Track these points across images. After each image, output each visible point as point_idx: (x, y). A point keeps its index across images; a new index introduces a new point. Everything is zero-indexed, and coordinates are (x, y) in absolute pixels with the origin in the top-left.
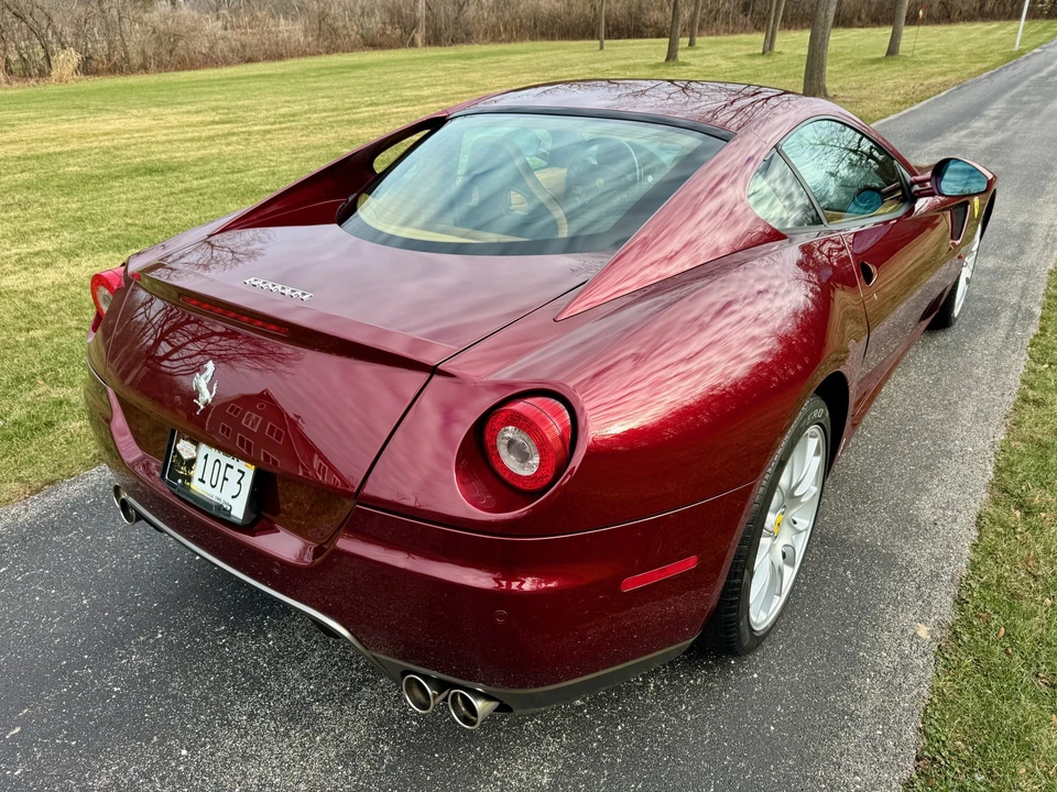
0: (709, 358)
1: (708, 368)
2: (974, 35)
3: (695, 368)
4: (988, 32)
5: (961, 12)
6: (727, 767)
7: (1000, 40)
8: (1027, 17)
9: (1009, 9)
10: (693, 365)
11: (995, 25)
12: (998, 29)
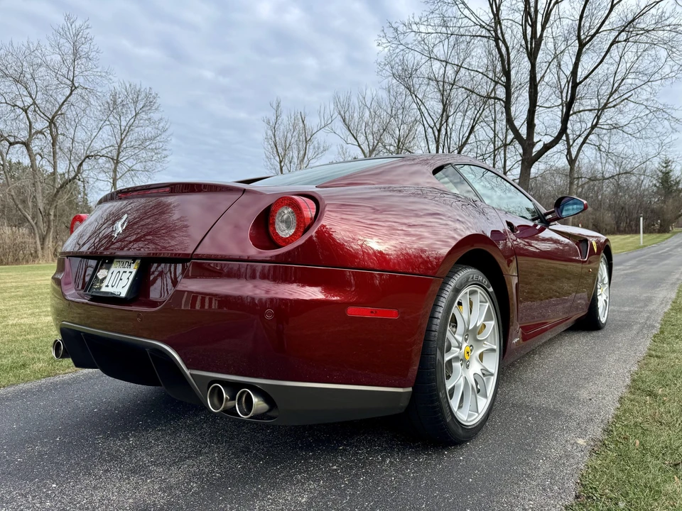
0: (421, 232)
1: (420, 237)
2: (616, 240)
3: (413, 232)
4: (624, 239)
5: (606, 230)
6: (436, 496)
7: (632, 242)
8: (644, 232)
9: (634, 228)
10: (411, 230)
11: (628, 236)
12: (629, 238)
